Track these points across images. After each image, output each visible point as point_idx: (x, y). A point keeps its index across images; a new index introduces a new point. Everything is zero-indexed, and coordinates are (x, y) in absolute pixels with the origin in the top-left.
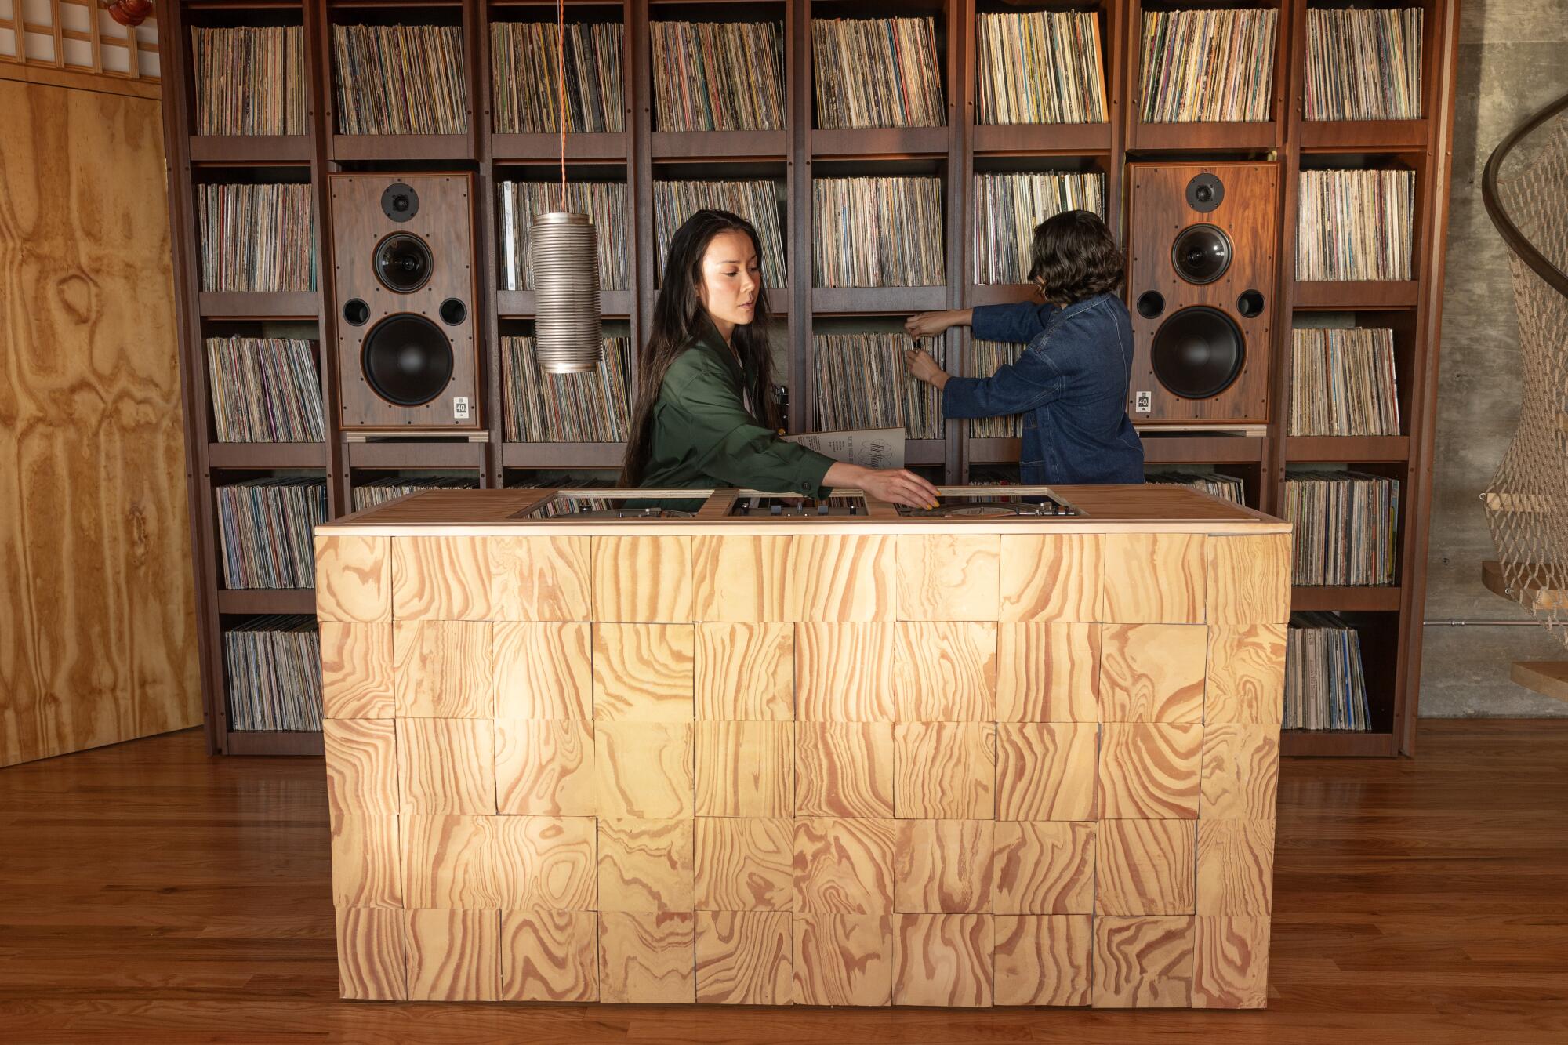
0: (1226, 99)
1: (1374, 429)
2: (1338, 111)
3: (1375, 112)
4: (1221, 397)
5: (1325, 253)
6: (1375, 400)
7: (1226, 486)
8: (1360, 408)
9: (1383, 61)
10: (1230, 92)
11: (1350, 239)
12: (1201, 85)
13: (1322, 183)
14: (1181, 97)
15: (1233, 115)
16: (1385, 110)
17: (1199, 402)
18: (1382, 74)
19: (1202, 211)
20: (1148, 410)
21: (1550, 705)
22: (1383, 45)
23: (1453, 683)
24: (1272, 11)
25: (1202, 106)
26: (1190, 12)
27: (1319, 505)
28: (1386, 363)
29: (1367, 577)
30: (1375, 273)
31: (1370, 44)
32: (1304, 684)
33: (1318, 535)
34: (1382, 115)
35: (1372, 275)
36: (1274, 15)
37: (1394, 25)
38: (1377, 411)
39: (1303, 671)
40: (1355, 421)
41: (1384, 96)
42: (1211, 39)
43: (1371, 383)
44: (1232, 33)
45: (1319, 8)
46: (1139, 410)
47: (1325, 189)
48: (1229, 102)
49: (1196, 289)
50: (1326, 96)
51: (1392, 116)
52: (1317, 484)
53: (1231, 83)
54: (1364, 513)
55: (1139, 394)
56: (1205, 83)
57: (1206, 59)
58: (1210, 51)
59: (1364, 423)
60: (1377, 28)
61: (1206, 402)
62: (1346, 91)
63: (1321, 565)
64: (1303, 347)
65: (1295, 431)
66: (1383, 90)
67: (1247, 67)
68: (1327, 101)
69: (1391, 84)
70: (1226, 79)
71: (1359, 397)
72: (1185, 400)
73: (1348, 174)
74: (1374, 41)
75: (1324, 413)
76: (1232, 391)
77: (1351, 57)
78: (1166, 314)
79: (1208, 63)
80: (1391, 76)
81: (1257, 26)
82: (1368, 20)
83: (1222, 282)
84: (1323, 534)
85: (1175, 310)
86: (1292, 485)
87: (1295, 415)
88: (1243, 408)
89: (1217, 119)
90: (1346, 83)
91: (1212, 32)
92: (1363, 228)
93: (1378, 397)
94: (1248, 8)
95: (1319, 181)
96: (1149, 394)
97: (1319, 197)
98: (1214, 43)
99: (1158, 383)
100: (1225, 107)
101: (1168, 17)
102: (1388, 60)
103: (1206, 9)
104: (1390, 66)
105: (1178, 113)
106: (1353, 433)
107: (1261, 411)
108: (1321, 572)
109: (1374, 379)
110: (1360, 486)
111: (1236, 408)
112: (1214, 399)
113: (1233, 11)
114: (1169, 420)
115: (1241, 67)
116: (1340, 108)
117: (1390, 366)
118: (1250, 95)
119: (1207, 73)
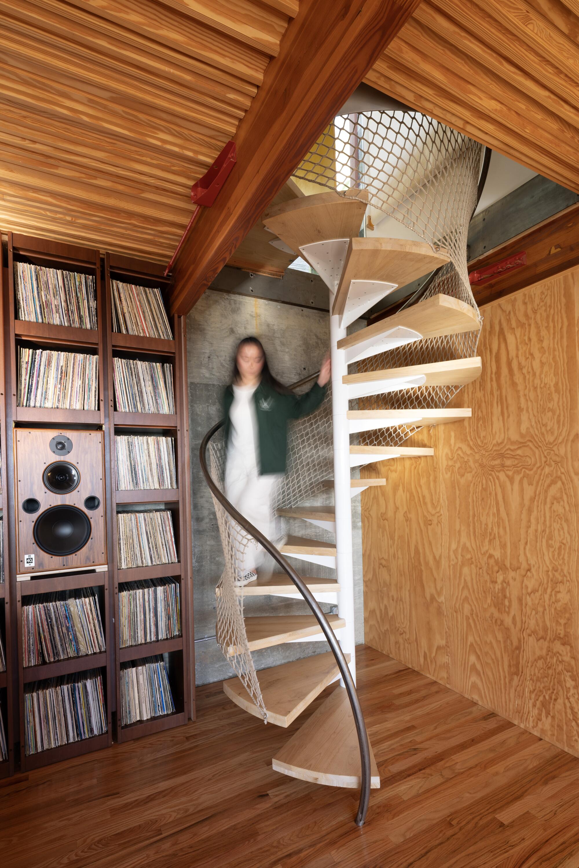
0: (72, 398)
1: (165, 560)
2: (135, 408)
3: (153, 410)
4: (78, 553)
5: (132, 476)
6: (164, 546)
7: (87, 600)
8: (157, 551)
9: (155, 387)
10: (74, 394)
11: (145, 469)
12: (58, 390)
13: (128, 442)
14: (46, 395)
15: (78, 406)
16: (157, 408)
17: (65, 557)
18: (155, 392)
19: (60, 455)
20: (33, 565)
21: (262, 664)
22: (154, 379)
23: (222, 663)
24: (96, 357)
25: (59, 400)
26: (48, 351)
27: (140, 601)
28: (168, 528)
29: (167, 635)
30: (158, 486)
31: (148, 378)
32: (139, 696)
33: (140, 617)
34: (156, 411)
35: (157, 486)
36: (96, 359)
37: (159, 371)
38: (165, 551)
39: (138, 690)
40: (155, 558)
41: (157, 403)
42: (62, 367)
43: (161, 537)
44: (74, 364)
45: (121, 358)
46: (27, 565)
47: (130, 445)
48: (74, 399)
49: (59, 496)
50: (128, 400)
51: (161, 412)
52: (138, 591)
53: (75, 389)
54: (163, 603)
55: (26, 557)
56: (60, 388)
57: (59, 376)
58: (62, 372)
59: (159, 557)
60: (151, 371)
61: (70, 557)
62: (138, 398)
63: (143, 632)
64: (125, 524)
65: (124, 566)
66: (156, 400)
67: (84, 382)
68: (128, 402)
69: (160, 397)
70: (72, 387)
71: (156, 545)
72: (56, 557)
73: (141, 438)
74: (150, 377)
75: (139, 555)
76: (85, 549)
77: (138, 383)
78: (41, 510)
79: (61, 378)
80: (159, 394)
81: (87, 363)
82: (146, 366)
83: (75, 492)
84: (142, 617)
85: (46, 508)
86: (125, 594)
87: (123, 558)
88: (91, 558)
89: (68, 407)
90: (137, 395)
91: (62, 363)
92: (151, 464)
93: (166, 545)
94: (82, 353)
95: (126, 441)
96: (33, 556)
97: (127, 448)
98: (64, 369)
99: (38, 549)
100: (72, 402)
101: (36, 353)
102: (157, 386)
103: (58, 351)
104: (158, 389)
105: (44, 403)
106: (154, 563)
107: (102, 558)
108: (143, 636)
109: (163, 536)
110: (160, 589)
111: (88, 558)
112: (74, 555)
113: (73, 354)
114: (47, 568)
115: (80, 382)
116: (135, 406)
117: (170, 529)
118: (86, 397)
119: (60, 383)
